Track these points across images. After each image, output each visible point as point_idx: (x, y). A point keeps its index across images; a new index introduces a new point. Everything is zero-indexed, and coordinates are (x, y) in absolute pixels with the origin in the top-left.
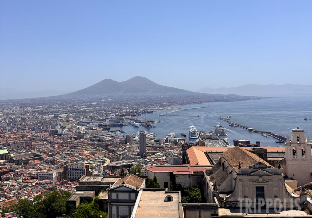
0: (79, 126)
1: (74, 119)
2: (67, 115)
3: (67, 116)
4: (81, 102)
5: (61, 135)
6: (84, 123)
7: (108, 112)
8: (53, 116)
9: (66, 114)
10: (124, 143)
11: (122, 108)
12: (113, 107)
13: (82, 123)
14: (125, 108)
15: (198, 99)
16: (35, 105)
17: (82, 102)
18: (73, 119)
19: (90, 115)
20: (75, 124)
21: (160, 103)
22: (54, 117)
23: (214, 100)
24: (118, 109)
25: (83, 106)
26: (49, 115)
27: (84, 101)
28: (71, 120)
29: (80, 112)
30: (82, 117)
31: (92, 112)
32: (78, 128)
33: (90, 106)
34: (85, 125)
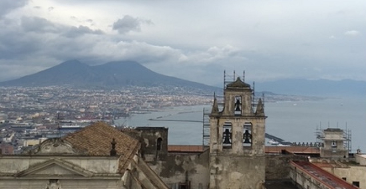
6: (20, 127)
11: (91, 107)
13: (18, 127)
17: (26, 95)
18: (3, 121)
19: (34, 116)
20: (4, 130)
24: (83, 108)
27: (29, 94)
29: (18, 111)
30: (20, 118)
31: (39, 111)
32: (8, 135)
33: (39, 102)
34: (23, 130)
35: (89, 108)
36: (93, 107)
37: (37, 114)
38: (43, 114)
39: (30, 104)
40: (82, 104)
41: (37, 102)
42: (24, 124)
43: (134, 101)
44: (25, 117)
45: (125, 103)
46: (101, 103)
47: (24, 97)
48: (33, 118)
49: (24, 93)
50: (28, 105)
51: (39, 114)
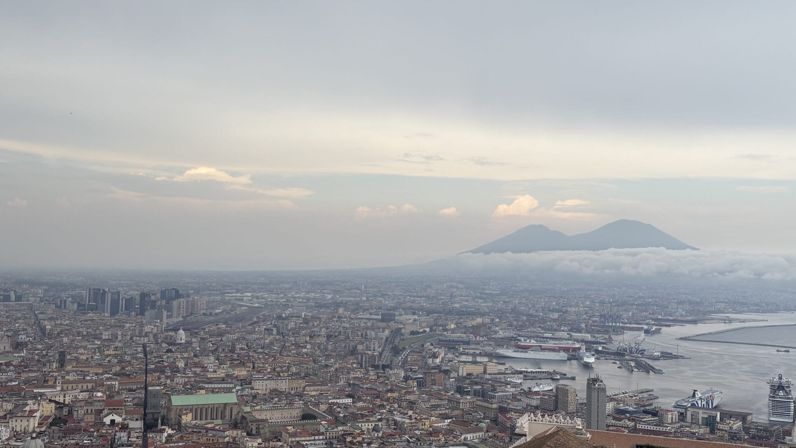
0: (436, 350)
1: (430, 329)
2: (416, 317)
3: (415, 320)
4: (459, 285)
5: (384, 367)
6: (453, 341)
8: (380, 317)
9: (414, 314)
10: (551, 408)
11: (569, 309)
12: (543, 304)
13: (449, 341)
16: (345, 286)
17: (462, 286)
18: (428, 330)
19: (474, 323)
20: (429, 344)
22: (383, 320)
24: (554, 311)
25: (461, 296)
26: (371, 314)
27: (467, 283)
28: (422, 330)
29: (450, 312)
30: (453, 326)
31: (483, 315)
32: (434, 353)
33: (481, 298)
34: (457, 347)
35: (566, 312)
36: (573, 309)
37: (479, 320)
38: (487, 320)
39: (467, 301)
40: (554, 303)
41: (477, 297)
42: (459, 337)
43: (651, 300)
44: (461, 323)
45: (632, 304)
46: (588, 303)
47: (458, 288)
48: (473, 327)
50: (464, 303)
51: (482, 319)
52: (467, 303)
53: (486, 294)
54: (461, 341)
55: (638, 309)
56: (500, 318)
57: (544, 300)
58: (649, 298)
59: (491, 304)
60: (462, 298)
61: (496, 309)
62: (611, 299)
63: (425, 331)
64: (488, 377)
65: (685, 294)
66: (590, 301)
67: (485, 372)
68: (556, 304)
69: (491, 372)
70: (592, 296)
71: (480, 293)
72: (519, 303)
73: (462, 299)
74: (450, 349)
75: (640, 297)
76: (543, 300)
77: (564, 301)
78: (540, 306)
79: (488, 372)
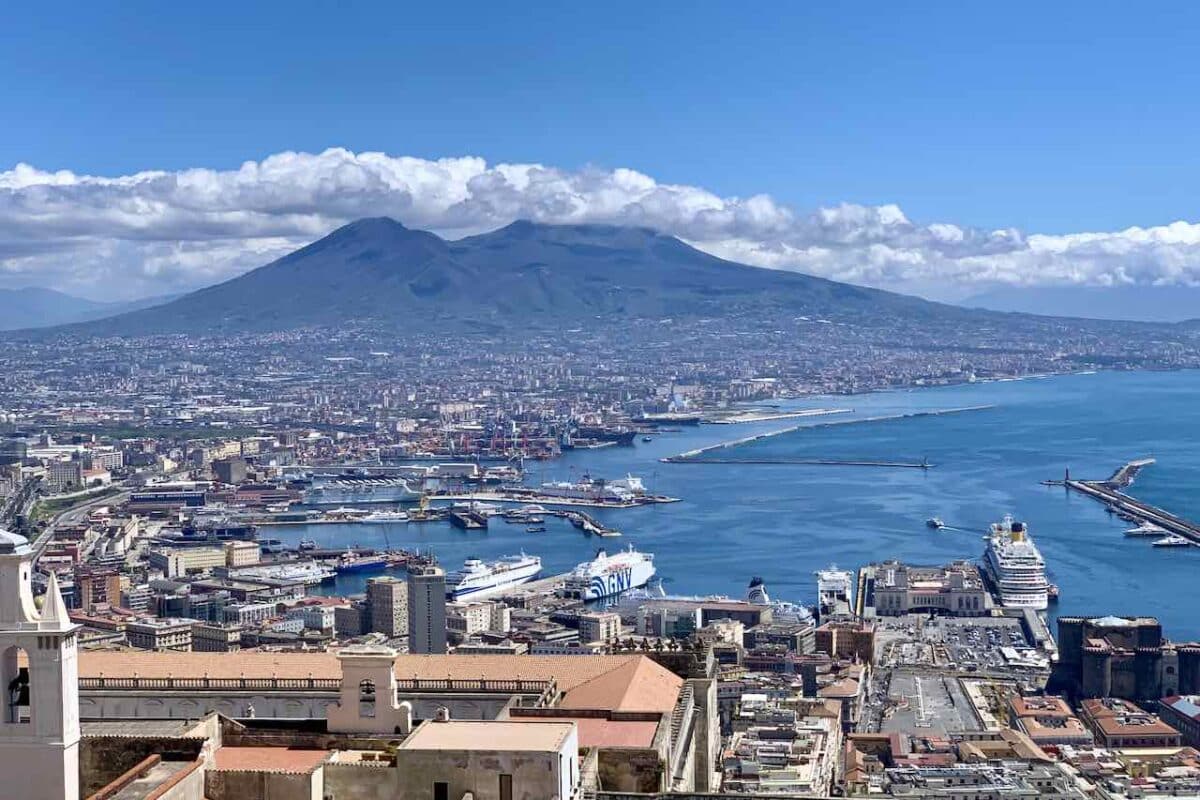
1: (114, 473)
2: (81, 448)
3: (75, 456)
6: (165, 499)
7: (341, 435)
9: (76, 441)
10: (357, 627)
11: (443, 409)
13: (156, 499)
14: (460, 408)
15: (968, 350)
18: (106, 477)
19: (221, 454)
20: (104, 511)
21: (703, 379)
23: (1075, 358)
25: (200, 392)
28: (91, 479)
30: (169, 466)
31: (239, 432)
33: (244, 395)
34: (172, 511)
37: (232, 448)
38: (252, 447)
39: (212, 404)
40: (411, 398)
42: (179, 489)
44: (189, 457)
45: (581, 391)
46: (486, 393)
47: (192, 375)
48: (217, 462)
49: (194, 361)
50: (202, 409)
51: (239, 446)
52: (209, 409)
53: (257, 385)
54: (182, 499)
55: (590, 400)
56: (283, 440)
57: (390, 392)
58: (620, 374)
59: (267, 408)
60: (199, 397)
61: (277, 419)
62: (538, 382)
63: (99, 482)
64: (233, 574)
65: (694, 362)
66: (491, 387)
67: (229, 563)
68: (417, 400)
69: (245, 562)
70: (497, 377)
71: (245, 384)
72: (331, 402)
73: (199, 401)
74: (155, 517)
75: (600, 372)
76: (387, 392)
77: (433, 391)
78: (380, 406)
79: (236, 563)
